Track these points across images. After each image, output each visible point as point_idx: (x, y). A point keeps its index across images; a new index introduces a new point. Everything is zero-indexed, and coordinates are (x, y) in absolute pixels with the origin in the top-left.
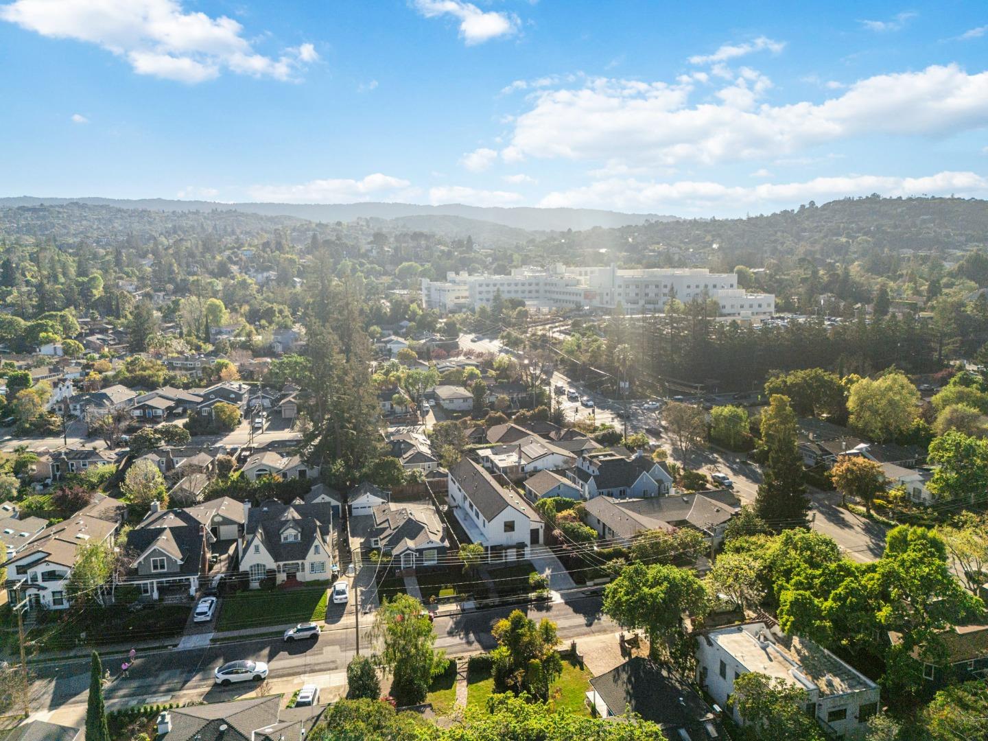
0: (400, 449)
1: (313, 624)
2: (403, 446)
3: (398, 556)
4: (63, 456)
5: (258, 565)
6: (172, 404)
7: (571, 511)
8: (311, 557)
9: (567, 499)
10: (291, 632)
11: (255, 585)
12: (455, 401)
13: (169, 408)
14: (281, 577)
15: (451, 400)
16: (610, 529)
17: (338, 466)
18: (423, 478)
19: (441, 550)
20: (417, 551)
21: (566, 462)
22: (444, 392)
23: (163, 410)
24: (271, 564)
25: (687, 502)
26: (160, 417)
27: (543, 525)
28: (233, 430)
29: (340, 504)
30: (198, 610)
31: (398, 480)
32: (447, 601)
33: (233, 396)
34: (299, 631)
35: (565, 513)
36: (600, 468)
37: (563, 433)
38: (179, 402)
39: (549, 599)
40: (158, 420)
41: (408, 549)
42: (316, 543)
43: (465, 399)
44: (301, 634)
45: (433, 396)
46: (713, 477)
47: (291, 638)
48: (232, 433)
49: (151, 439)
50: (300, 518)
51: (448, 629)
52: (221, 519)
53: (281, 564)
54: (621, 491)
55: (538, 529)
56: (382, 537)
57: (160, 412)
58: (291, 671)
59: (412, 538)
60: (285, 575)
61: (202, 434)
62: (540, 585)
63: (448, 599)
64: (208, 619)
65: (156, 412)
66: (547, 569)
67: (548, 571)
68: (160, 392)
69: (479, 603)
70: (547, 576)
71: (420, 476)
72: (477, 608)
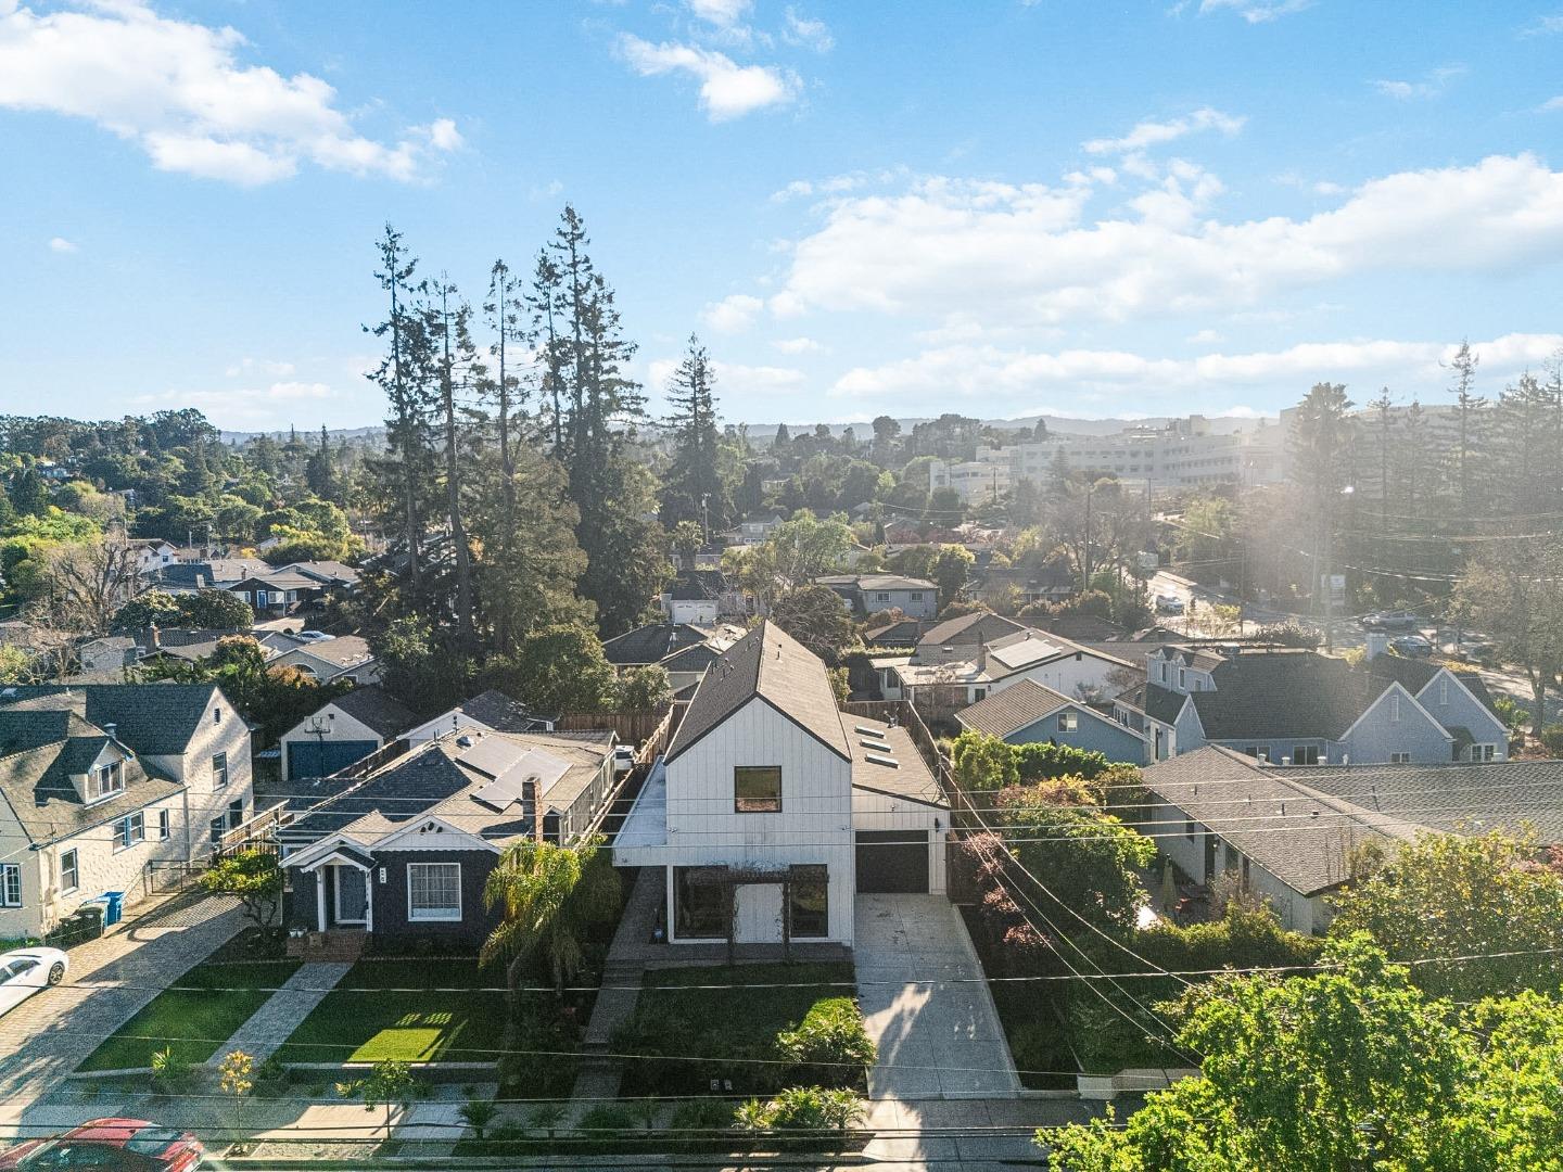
2: (674, 637)
7: (1079, 785)
9: (1079, 752)
15: (883, 594)
16: (1232, 853)
17: (413, 639)
18: (669, 697)
19: (478, 864)
20: (379, 859)
22: (873, 582)
23: (288, 594)
27: (944, 817)
29: (378, 736)
36: (1219, 673)
41: (344, 849)
55: (923, 835)
65: (273, 598)
66: (911, 988)
67: (911, 1000)
68: (307, 566)
69: (477, 1116)
70: (898, 1020)
71: (655, 691)
72: (462, 1147)
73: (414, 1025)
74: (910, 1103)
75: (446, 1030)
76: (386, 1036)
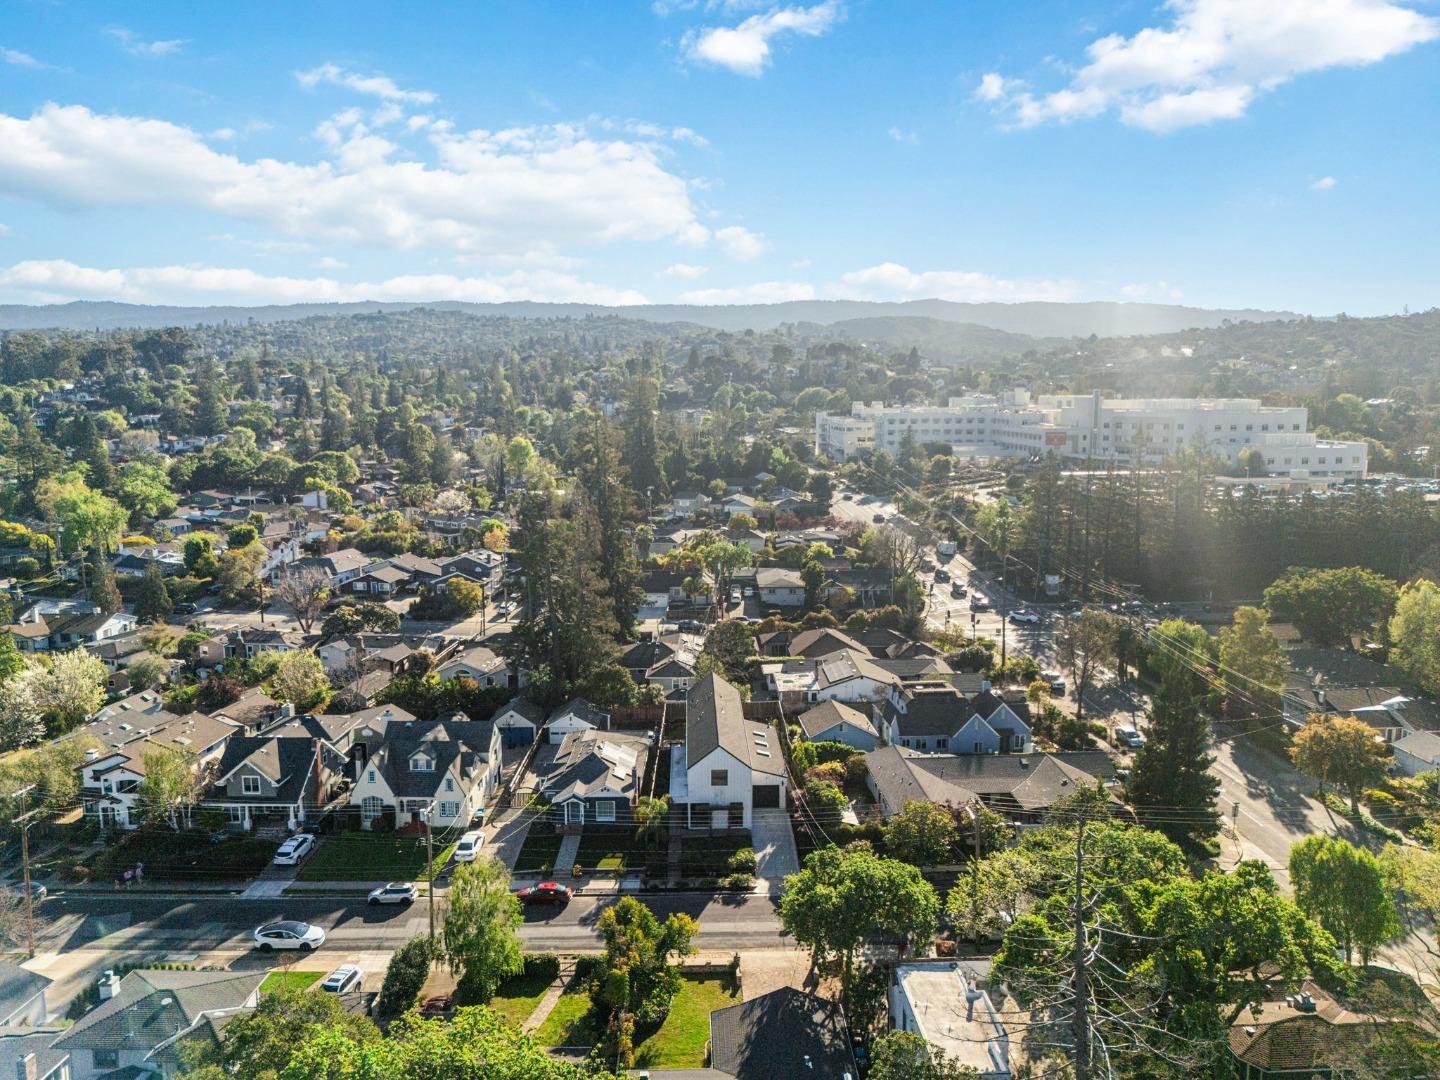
0: (653, 654)
1: (407, 885)
3: (558, 804)
4: (240, 637)
5: (373, 798)
6: (405, 576)
7: (837, 765)
8: (442, 794)
9: (843, 746)
10: (377, 893)
11: (367, 824)
12: (777, 591)
13: (400, 582)
14: (403, 818)
15: (772, 590)
17: (542, 674)
18: (663, 699)
19: (622, 803)
20: (587, 800)
21: (877, 691)
22: (766, 577)
23: (392, 585)
24: (389, 798)
25: (1025, 767)
26: (386, 593)
27: (785, 781)
28: (470, 615)
29: (534, 726)
30: (282, 850)
31: (627, 699)
32: (605, 875)
33: (478, 570)
34: (387, 892)
35: (826, 767)
36: (910, 704)
37: (905, 647)
38: (417, 575)
39: (749, 889)
40: (385, 597)
41: (574, 796)
42: (448, 775)
43: (793, 589)
44: (388, 896)
45: (751, 582)
46: (1117, 732)
47: (375, 901)
48: (469, 620)
49: (347, 621)
50: (448, 739)
51: (584, 914)
52: (371, 734)
53: (405, 799)
54: (939, 742)
55: (777, 787)
56: (550, 776)
57: (387, 587)
58: (353, 944)
59: (587, 781)
60: (410, 815)
61: (431, 619)
62: (747, 868)
63: (607, 872)
64: (291, 862)
65: (382, 587)
66: (769, 846)
67: (769, 849)
68: (395, 560)
69: (645, 882)
70: (764, 856)
71: (657, 696)
72: (641, 890)
73: (612, 857)
74: (767, 879)
75: (623, 858)
76: (604, 861)
